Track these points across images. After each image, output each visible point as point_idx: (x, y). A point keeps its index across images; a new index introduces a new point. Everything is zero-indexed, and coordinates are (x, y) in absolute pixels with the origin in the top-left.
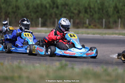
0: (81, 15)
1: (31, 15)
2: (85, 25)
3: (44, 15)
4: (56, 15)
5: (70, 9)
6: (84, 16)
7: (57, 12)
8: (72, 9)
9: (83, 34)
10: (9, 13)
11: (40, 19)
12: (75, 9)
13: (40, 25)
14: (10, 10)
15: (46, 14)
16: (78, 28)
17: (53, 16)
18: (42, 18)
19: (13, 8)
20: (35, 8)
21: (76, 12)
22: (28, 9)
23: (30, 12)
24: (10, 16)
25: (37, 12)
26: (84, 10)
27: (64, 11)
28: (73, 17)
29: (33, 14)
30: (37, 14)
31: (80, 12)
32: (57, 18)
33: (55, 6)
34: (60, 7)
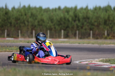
0: (101, 27)
1: (55, 28)
2: (104, 36)
4: (78, 27)
5: (91, 22)
6: (104, 28)
7: (79, 24)
8: (93, 21)
10: (35, 26)
12: (95, 22)
14: (36, 23)
15: (68, 27)
16: (97, 39)
17: (75, 28)
18: (64, 30)
19: (39, 22)
20: (59, 21)
21: (96, 24)
22: (52, 22)
23: (54, 25)
24: (36, 28)
25: (61, 24)
26: (103, 22)
27: (85, 23)
28: (93, 28)
29: (57, 27)
30: (60, 26)
31: (100, 24)
32: (79, 30)
33: (77, 19)
34: (81, 20)
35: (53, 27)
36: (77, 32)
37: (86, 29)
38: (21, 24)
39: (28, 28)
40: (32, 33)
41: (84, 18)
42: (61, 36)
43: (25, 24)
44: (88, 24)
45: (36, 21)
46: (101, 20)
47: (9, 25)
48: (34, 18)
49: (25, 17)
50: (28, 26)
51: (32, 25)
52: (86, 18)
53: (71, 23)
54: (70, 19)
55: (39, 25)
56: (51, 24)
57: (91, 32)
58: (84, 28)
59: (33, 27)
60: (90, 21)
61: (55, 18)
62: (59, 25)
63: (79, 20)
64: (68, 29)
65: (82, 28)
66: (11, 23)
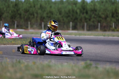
0: (108, 19)
1: (63, 20)
2: (111, 28)
3: (75, 19)
4: (86, 19)
5: (99, 14)
6: (111, 20)
7: (87, 16)
8: (100, 13)
9: (109, 36)
10: (44, 18)
11: (71, 23)
12: (103, 14)
13: (71, 29)
14: (45, 15)
15: (76, 19)
16: (105, 31)
17: (83, 20)
18: (73, 22)
19: (47, 14)
20: (67, 14)
21: (103, 16)
22: (60, 14)
23: (62, 17)
24: (44, 20)
25: (69, 16)
26: (111, 15)
27: (93, 16)
28: (101, 21)
29: (65, 19)
30: (69, 18)
31: (107, 16)
32: (87, 22)
33: (85, 11)
34: (89, 12)
35: (61, 19)
36: (86, 24)
37: (93, 22)
38: (30, 16)
39: (37, 20)
40: (41, 25)
41: (92, 11)
42: (70, 28)
43: (34, 15)
44: (95, 16)
45: (45, 13)
46: (108, 13)
47: (18, 16)
48: (43, 10)
49: (34, 9)
50: (37, 17)
51: (41, 17)
52: (94, 10)
53: (80, 15)
54: (78, 11)
55: (47, 17)
56: (60, 16)
57: (99, 24)
58: (92, 20)
59: (42, 19)
60: (97, 13)
61: (63, 10)
62: (67, 17)
63: (87, 13)
64: (76, 21)
65: (90, 20)
66: (20, 15)
